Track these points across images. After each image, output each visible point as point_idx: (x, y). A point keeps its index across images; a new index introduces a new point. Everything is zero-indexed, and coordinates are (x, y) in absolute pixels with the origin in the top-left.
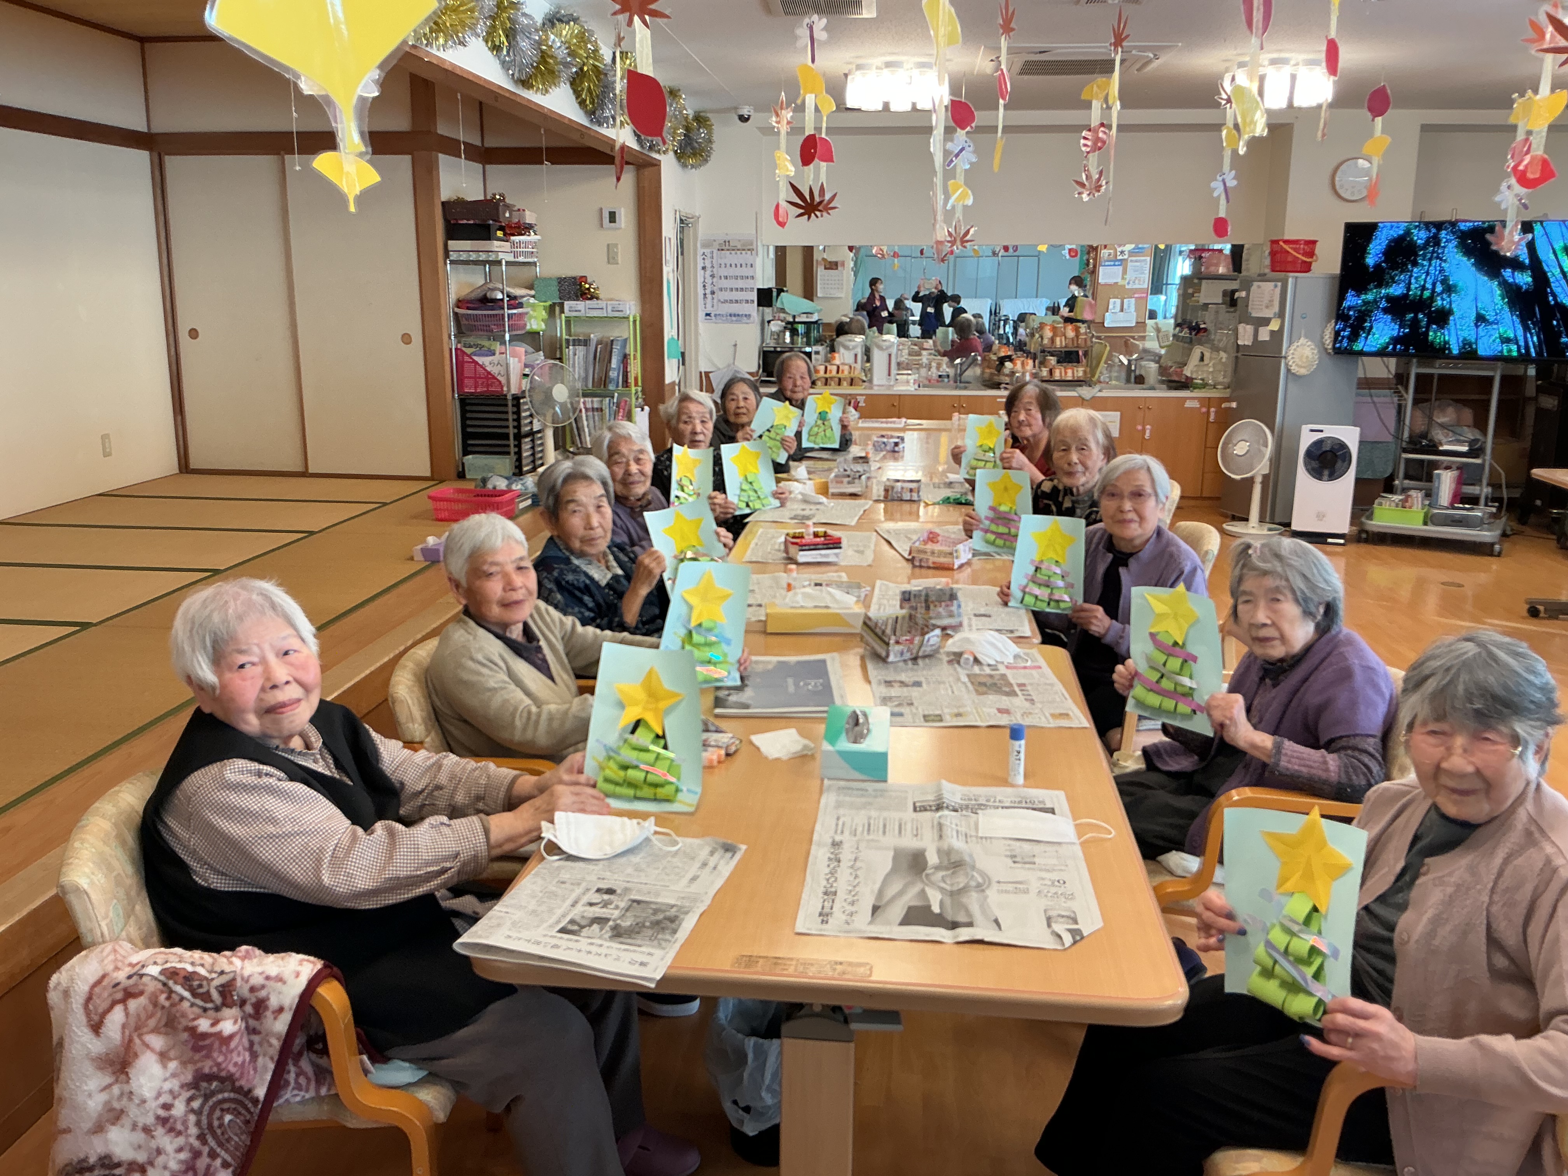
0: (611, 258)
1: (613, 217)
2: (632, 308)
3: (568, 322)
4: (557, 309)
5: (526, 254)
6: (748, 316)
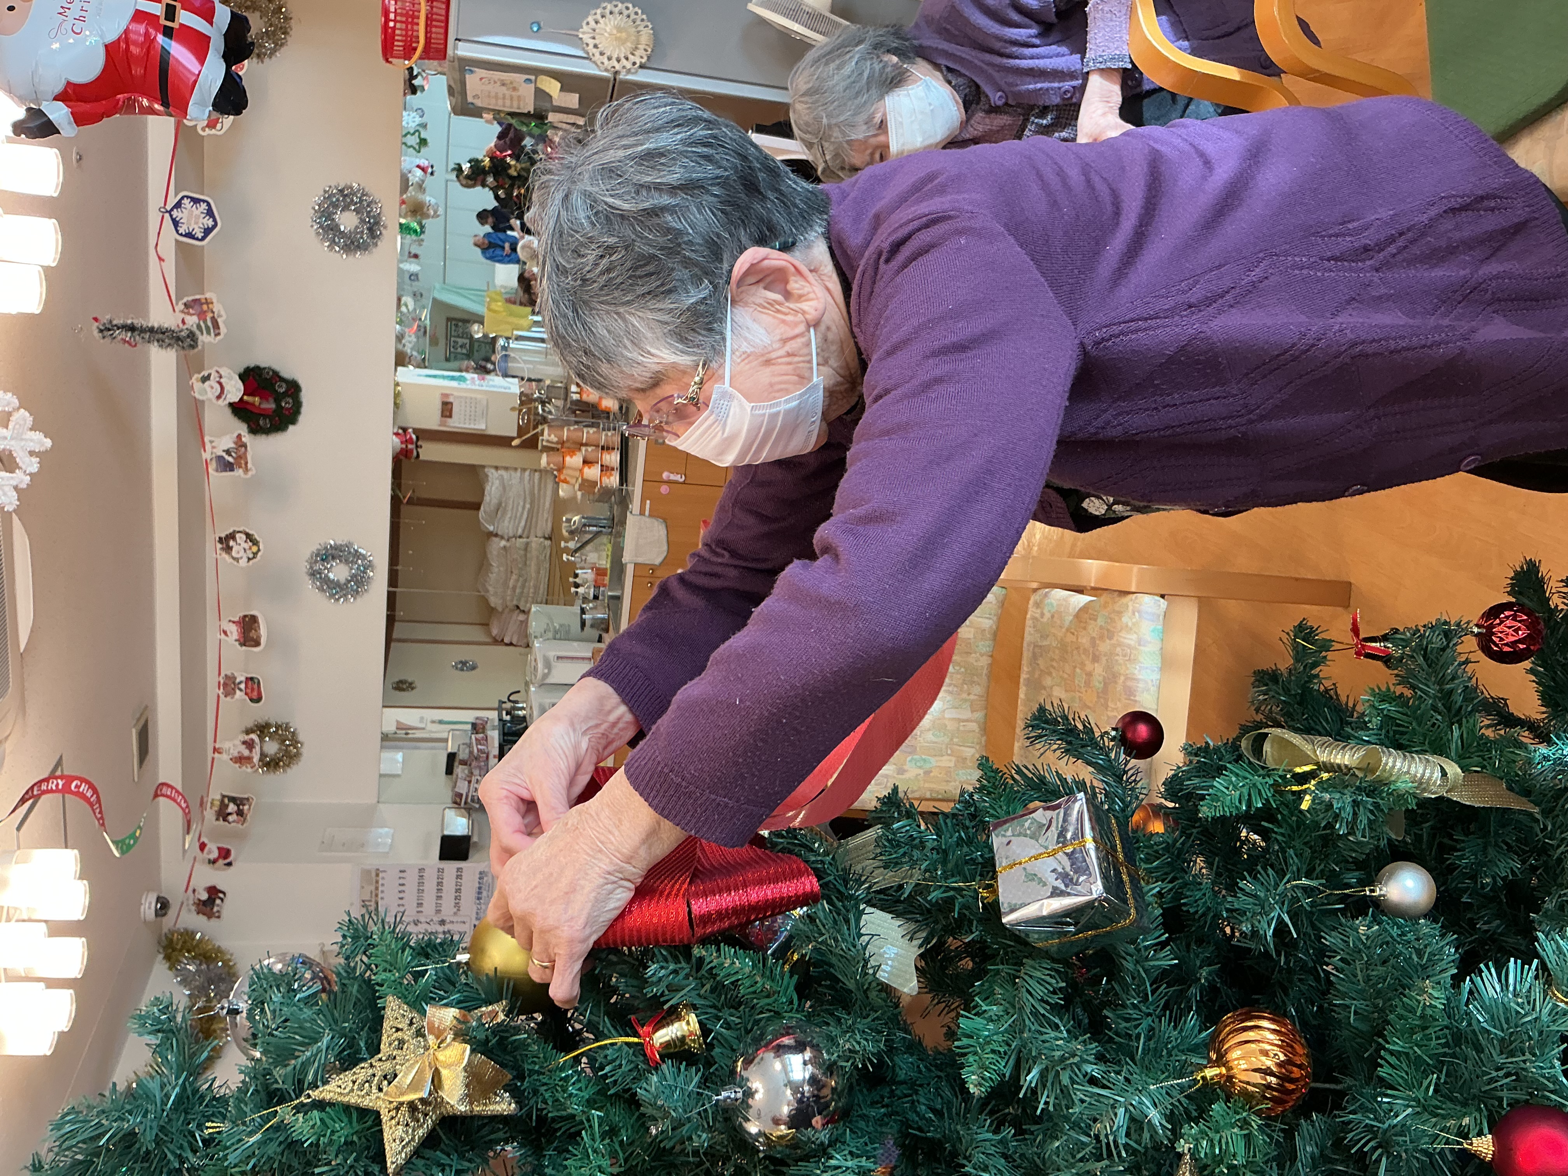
6: (482, 873)
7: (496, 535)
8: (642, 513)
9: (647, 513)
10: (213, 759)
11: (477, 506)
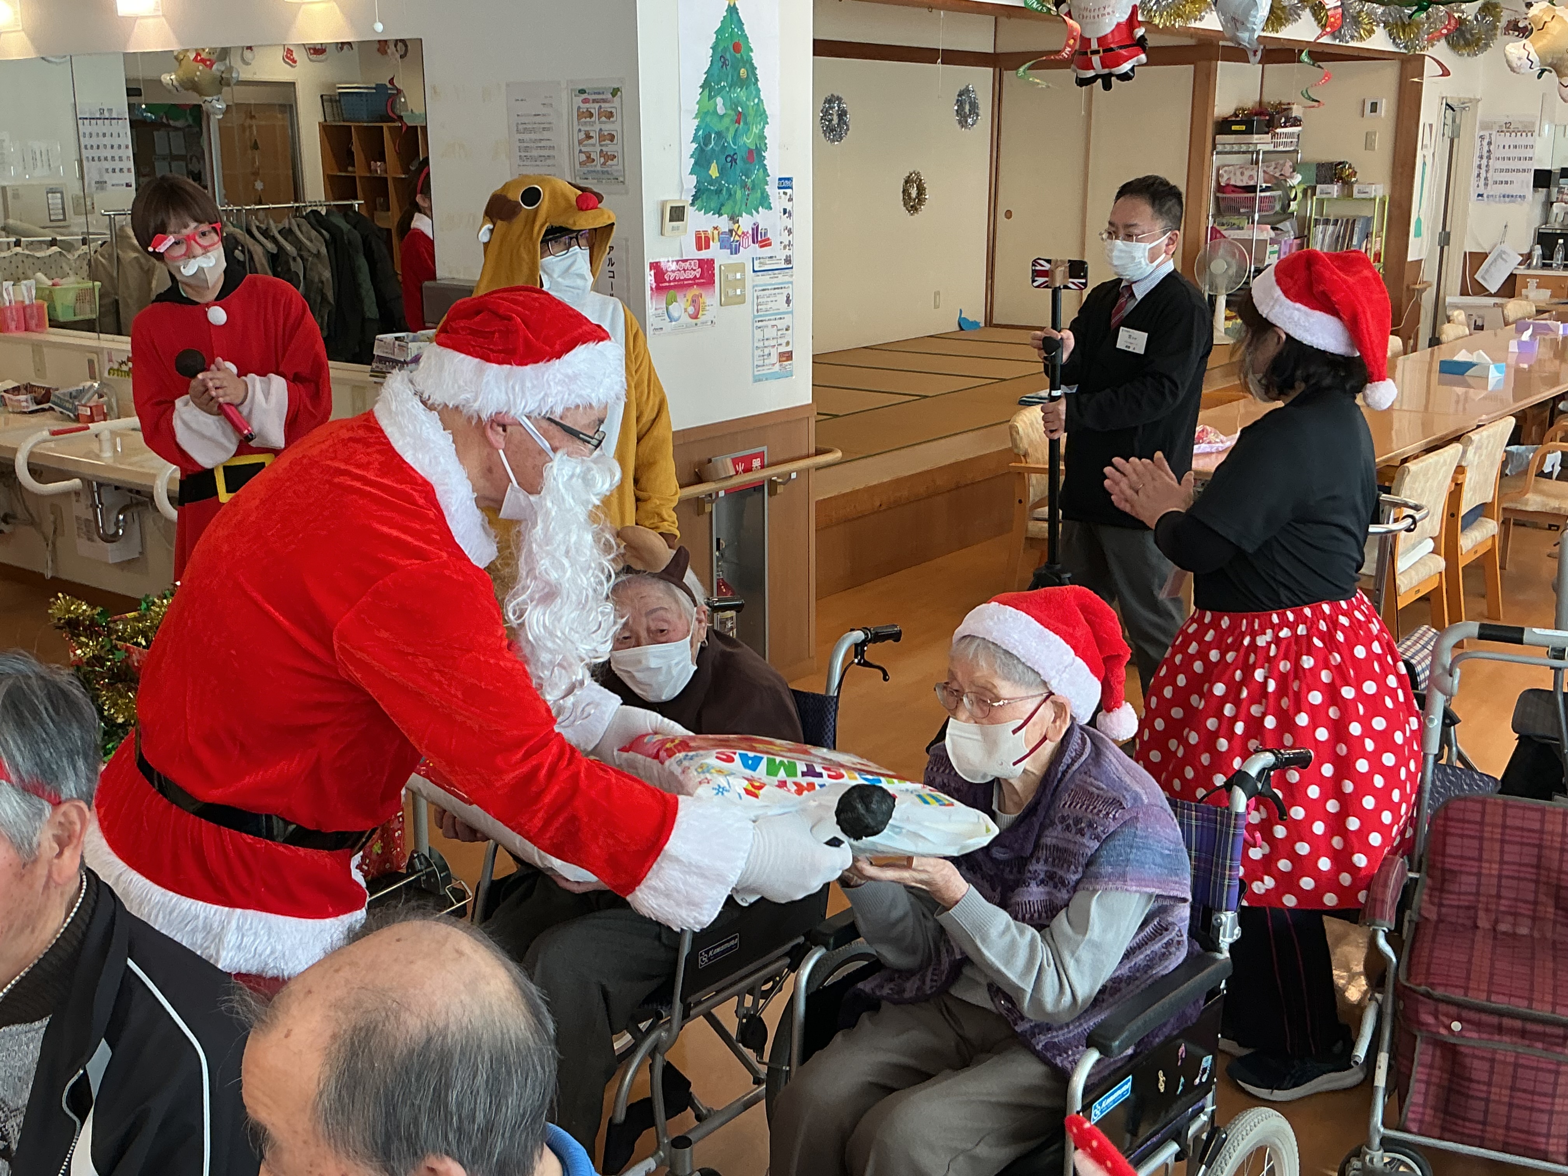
0: (1369, 145)
1: (1374, 107)
2: (1380, 190)
3: (1321, 202)
4: (1309, 192)
5: (1285, 144)
6: (1523, 197)
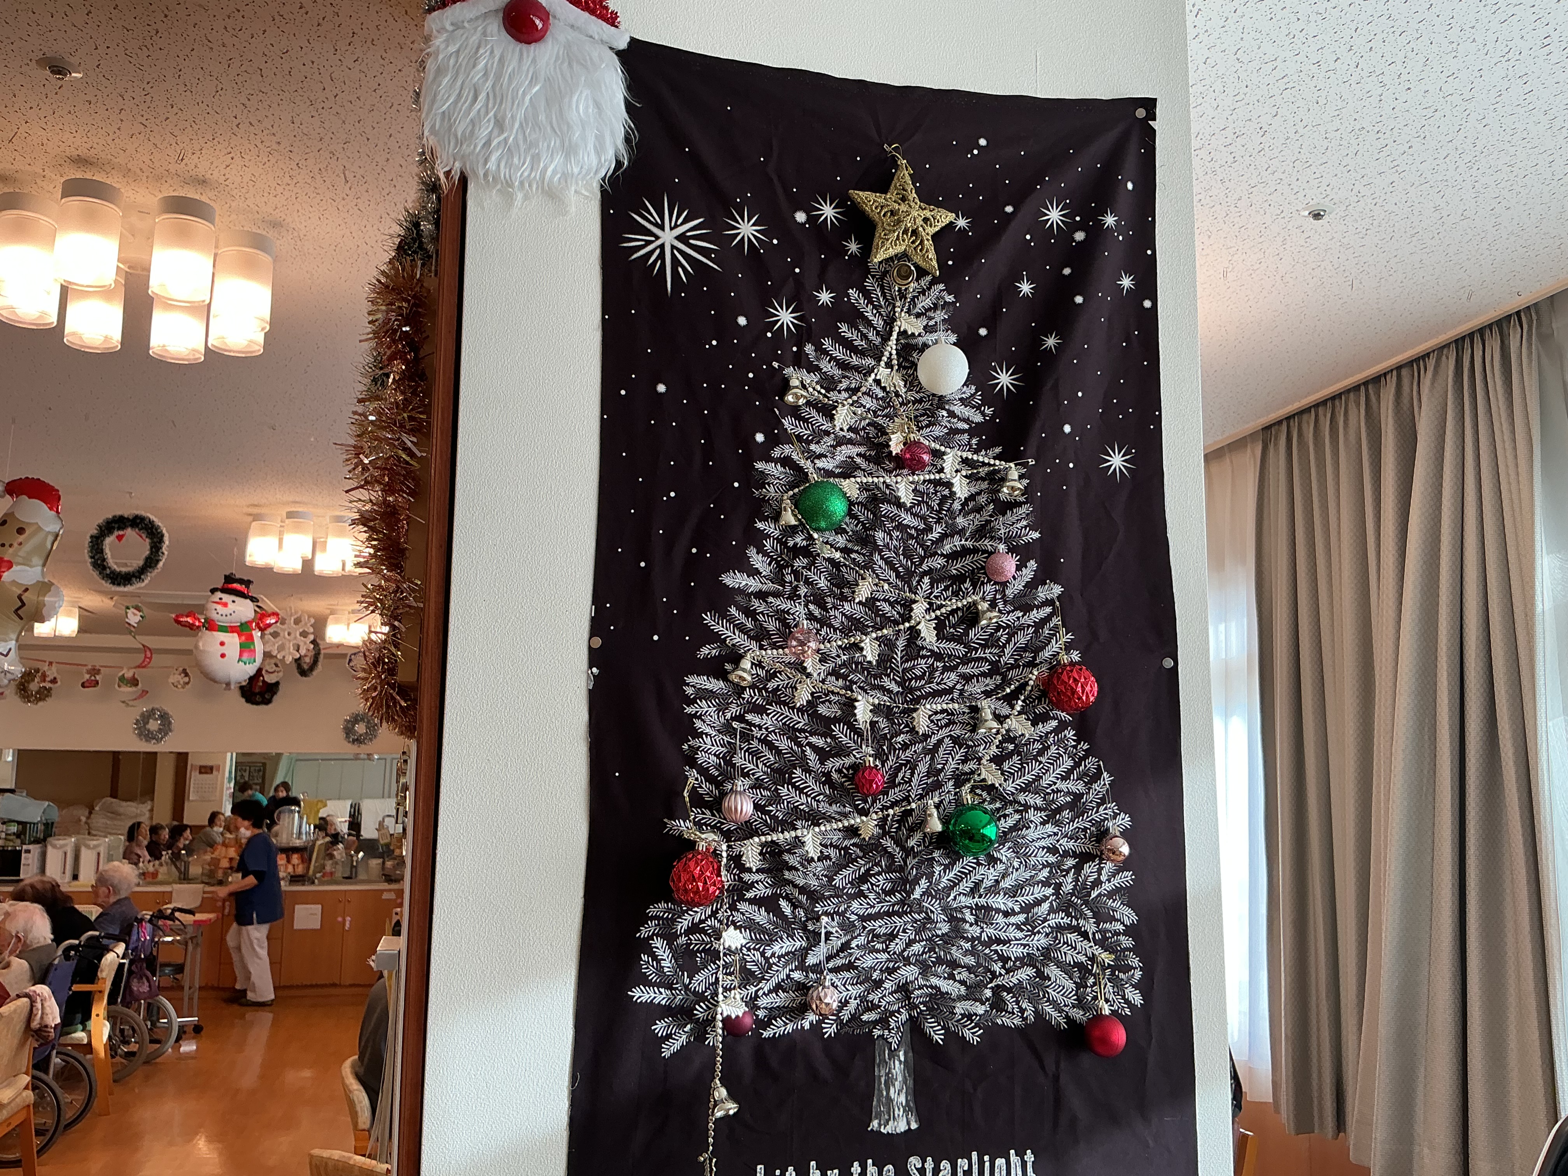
7: (90, 813)
8: (204, 892)
9: (205, 896)
10: (45, 662)
11: (114, 795)
